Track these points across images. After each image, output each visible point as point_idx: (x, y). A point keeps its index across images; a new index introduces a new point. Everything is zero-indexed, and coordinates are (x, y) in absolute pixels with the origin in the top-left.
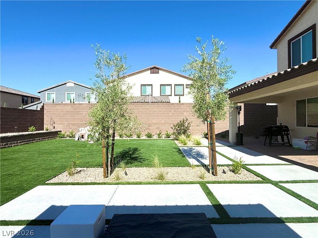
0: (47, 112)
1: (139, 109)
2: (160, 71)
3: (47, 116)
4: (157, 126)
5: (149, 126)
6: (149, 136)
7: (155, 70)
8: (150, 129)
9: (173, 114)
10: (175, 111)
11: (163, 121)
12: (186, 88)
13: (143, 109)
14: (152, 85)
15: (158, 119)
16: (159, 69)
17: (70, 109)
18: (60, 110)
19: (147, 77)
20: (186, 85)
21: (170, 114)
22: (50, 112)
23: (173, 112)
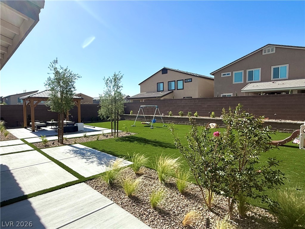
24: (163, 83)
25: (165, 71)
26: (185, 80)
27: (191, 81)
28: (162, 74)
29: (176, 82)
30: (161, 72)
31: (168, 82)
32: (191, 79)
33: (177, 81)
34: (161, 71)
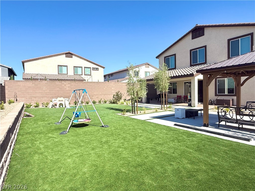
0: (8, 87)
1: (86, 85)
2: (73, 56)
3: (9, 91)
4: (97, 96)
5: (92, 97)
6: (94, 103)
7: (69, 55)
8: (93, 98)
9: (106, 88)
10: (107, 87)
11: (100, 93)
12: (93, 70)
13: (88, 85)
14: (67, 66)
15: (98, 91)
16: (72, 54)
17: (31, 85)
18: (22, 86)
19: (62, 60)
20: (93, 68)
21: (105, 89)
22: (12, 87)
23: (106, 87)
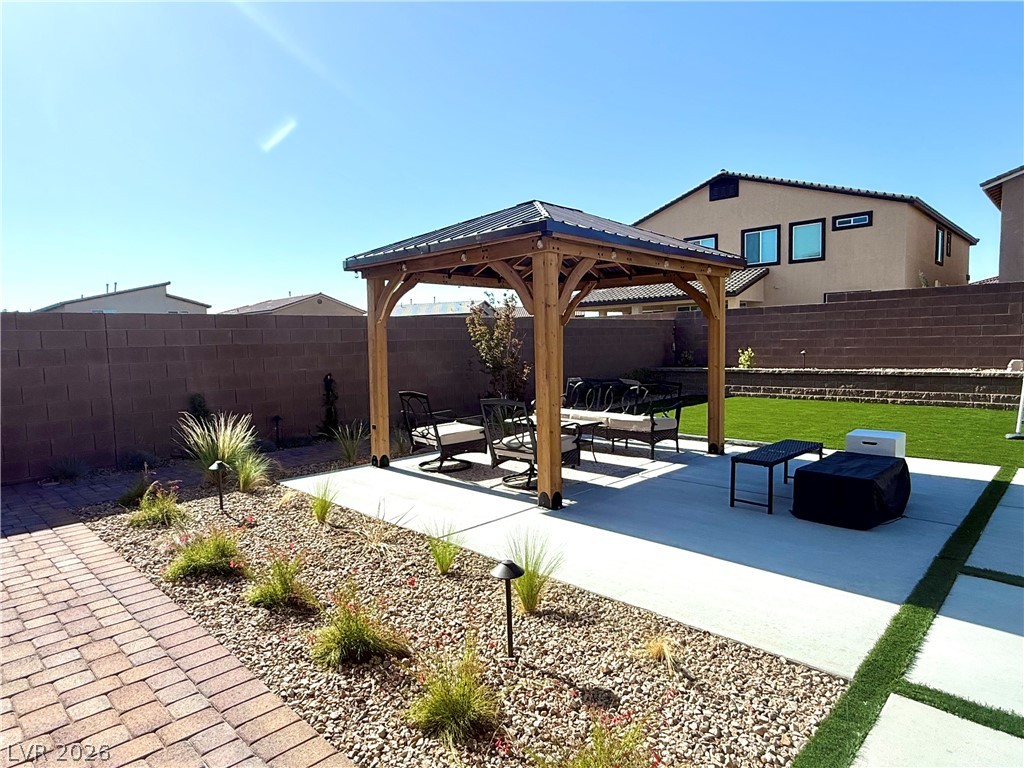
24: (716, 236)
25: (724, 186)
26: (835, 219)
27: (870, 224)
28: (711, 200)
29: (785, 233)
30: (706, 193)
31: (743, 232)
32: (870, 214)
33: (791, 225)
34: (708, 188)
